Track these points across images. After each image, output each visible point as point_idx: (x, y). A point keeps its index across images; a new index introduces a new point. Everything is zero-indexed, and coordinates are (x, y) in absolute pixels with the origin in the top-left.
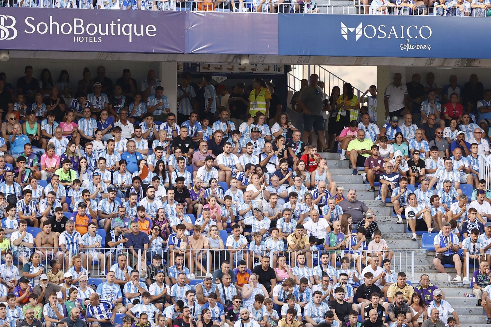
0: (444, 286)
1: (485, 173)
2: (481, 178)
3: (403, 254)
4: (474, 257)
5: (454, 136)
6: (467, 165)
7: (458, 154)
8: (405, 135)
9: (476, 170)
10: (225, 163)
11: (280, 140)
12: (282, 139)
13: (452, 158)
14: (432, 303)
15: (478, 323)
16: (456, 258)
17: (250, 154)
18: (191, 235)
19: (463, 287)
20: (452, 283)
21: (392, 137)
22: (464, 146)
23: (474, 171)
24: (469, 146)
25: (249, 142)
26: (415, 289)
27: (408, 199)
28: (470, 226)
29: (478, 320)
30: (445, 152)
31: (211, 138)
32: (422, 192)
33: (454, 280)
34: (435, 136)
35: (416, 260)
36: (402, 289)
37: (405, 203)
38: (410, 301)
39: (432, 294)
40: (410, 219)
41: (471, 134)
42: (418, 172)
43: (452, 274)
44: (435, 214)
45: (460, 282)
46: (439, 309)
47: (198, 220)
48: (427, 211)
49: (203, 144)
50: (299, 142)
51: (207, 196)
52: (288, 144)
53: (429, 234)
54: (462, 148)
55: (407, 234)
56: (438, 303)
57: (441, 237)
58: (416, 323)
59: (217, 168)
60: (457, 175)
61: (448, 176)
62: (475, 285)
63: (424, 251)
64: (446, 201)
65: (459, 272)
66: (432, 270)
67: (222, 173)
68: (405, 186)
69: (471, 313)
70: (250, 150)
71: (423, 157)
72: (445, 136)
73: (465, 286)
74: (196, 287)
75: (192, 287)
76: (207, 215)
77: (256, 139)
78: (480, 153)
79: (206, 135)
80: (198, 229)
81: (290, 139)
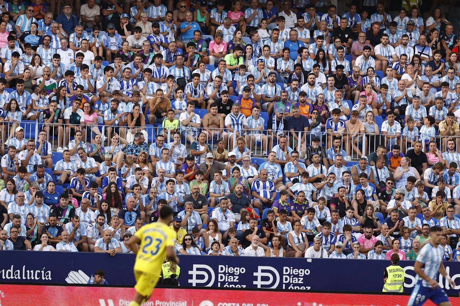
10: (382, 54)
11: (434, 33)
12: (436, 32)
17: (405, 45)
18: (348, 120)
25: (404, 34)
31: (369, 29)
47: (355, 106)
49: (362, 34)
50: (452, 35)
51: (365, 83)
52: (441, 36)
59: (375, 57)
67: (378, 62)
70: (405, 41)
74: (352, 168)
75: (348, 169)
77: (410, 32)
79: (365, 27)
80: (356, 114)
81: (443, 32)
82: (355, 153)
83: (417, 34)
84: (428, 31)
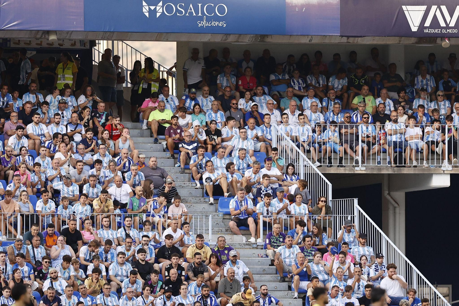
0: (240, 247)
1: (278, 142)
2: (274, 145)
3: (201, 217)
4: (267, 220)
5: (248, 107)
6: (260, 134)
7: (252, 124)
8: (203, 106)
9: (269, 138)
10: (35, 132)
11: (86, 111)
12: (88, 109)
13: (246, 127)
14: (228, 263)
15: (271, 281)
16: (250, 221)
17: (58, 124)
18: (3, 200)
19: (257, 248)
20: (247, 244)
21: (190, 108)
22: (258, 116)
23: (267, 140)
24: (262, 116)
25: (56, 112)
26: (213, 250)
27: (205, 166)
28: (263, 191)
29: (271, 279)
30: (240, 122)
31: (21, 109)
32: (218, 160)
33: (249, 242)
34: (231, 107)
35: (213, 222)
36: (200, 250)
37: (203, 169)
38: (207, 261)
39: (228, 255)
40: (208, 184)
41: (264, 105)
42: (215, 141)
43: (246, 235)
44: (230, 180)
45: (254, 244)
46: (235, 268)
47: (9, 185)
48: (223, 177)
49: (14, 114)
50: (104, 113)
52: (93, 114)
53: (225, 199)
54: (255, 118)
55: (204, 199)
56: (234, 263)
57: (236, 202)
58: (213, 282)
59: (28, 137)
60: (251, 143)
61: (243, 145)
62: (269, 246)
63: (221, 215)
64: (241, 167)
65: (253, 233)
66: (228, 232)
67: (31, 141)
68: (203, 154)
69: (264, 272)
70: (58, 120)
71: (219, 127)
72: (239, 107)
73: (259, 247)
74: (8, 248)
76: (18, 181)
77: (63, 110)
78: (273, 123)
79: (17, 106)
80: (9, 193)
81: (95, 110)
82: (10, 233)
83: (68, 113)
84: (80, 109)
